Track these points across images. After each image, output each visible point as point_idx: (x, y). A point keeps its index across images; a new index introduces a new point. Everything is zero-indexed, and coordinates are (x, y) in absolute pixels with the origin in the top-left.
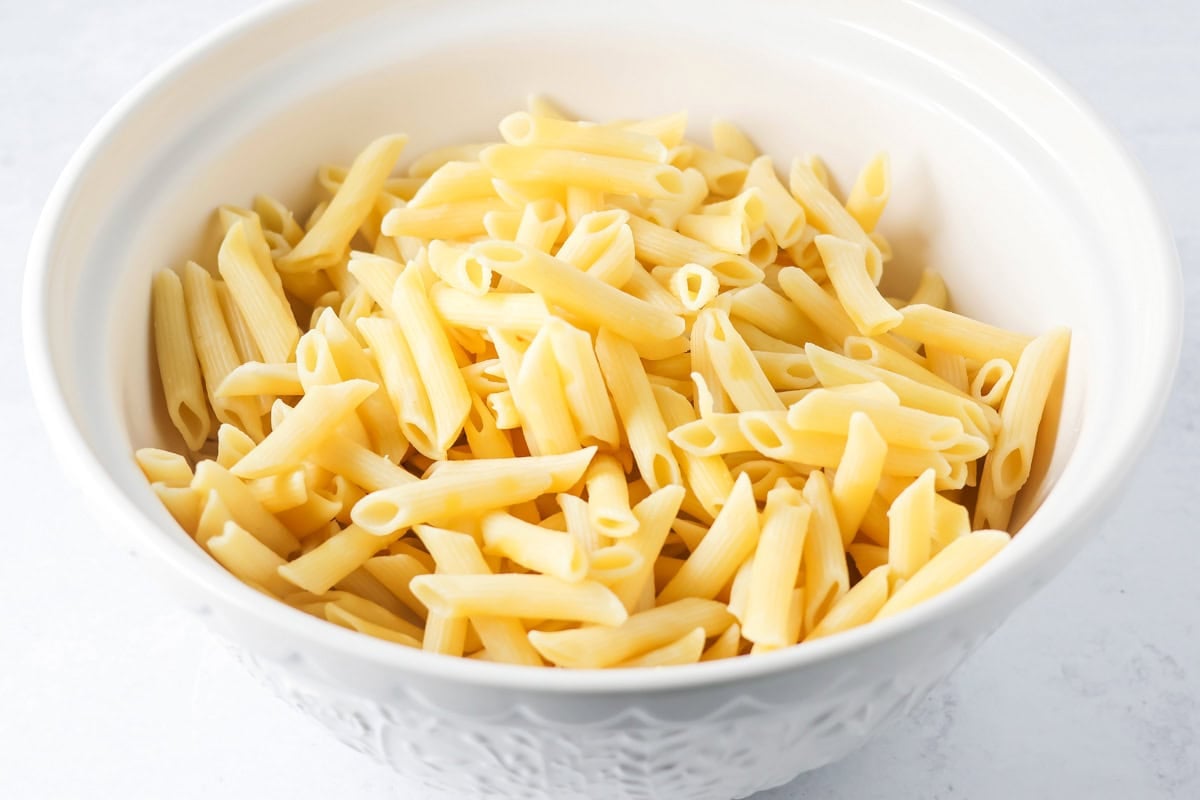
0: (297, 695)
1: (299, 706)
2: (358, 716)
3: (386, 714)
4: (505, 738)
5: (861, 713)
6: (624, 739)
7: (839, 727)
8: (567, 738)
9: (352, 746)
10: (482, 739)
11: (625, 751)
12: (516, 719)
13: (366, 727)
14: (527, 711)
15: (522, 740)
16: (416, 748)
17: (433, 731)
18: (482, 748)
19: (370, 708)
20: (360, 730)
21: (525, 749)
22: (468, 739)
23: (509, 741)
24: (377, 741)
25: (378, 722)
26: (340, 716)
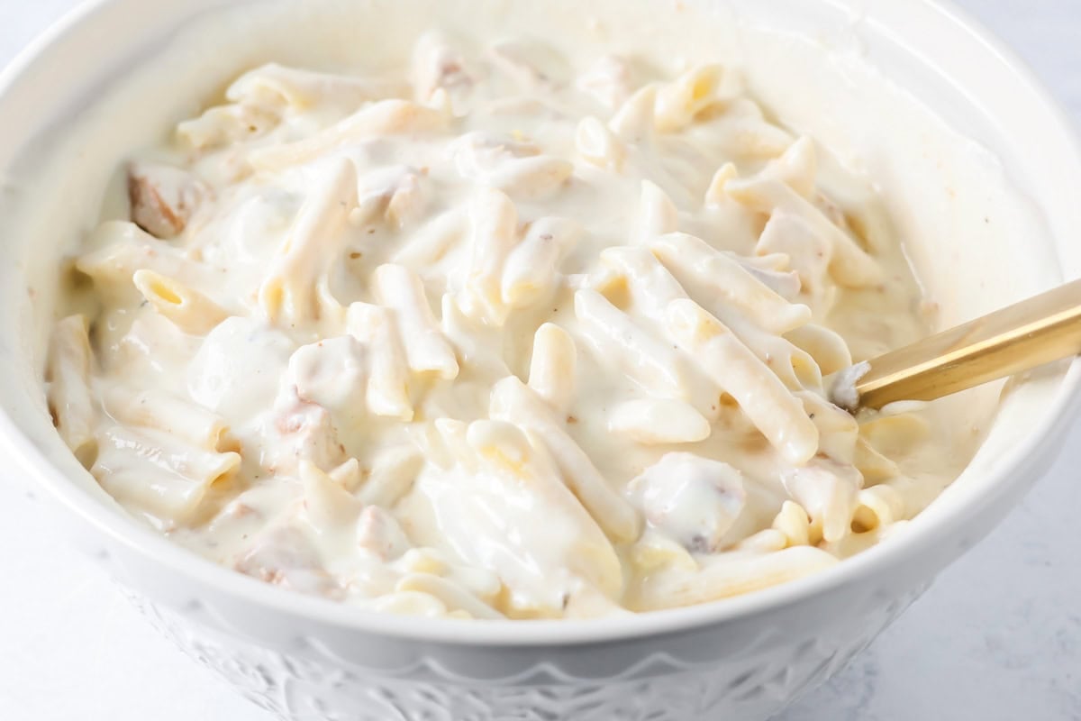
0: (199, 647)
1: (201, 658)
2: (260, 669)
3: (290, 667)
4: (412, 692)
5: (780, 676)
6: (535, 697)
7: (758, 690)
8: (475, 694)
9: (255, 702)
10: (388, 694)
11: (536, 709)
12: (423, 672)
13: (270, 681)
14: (434, 664)
15: (429, 696)
16: (320, 704)
17: (338, 685)
18: (388, 704)
19: (273, 660)
20: (263, 684)
21: (431, 705)
22: (373, 694)
23: (417, 697)
24: (281, 698)
25: (281, 676)
26: (243, 669)
